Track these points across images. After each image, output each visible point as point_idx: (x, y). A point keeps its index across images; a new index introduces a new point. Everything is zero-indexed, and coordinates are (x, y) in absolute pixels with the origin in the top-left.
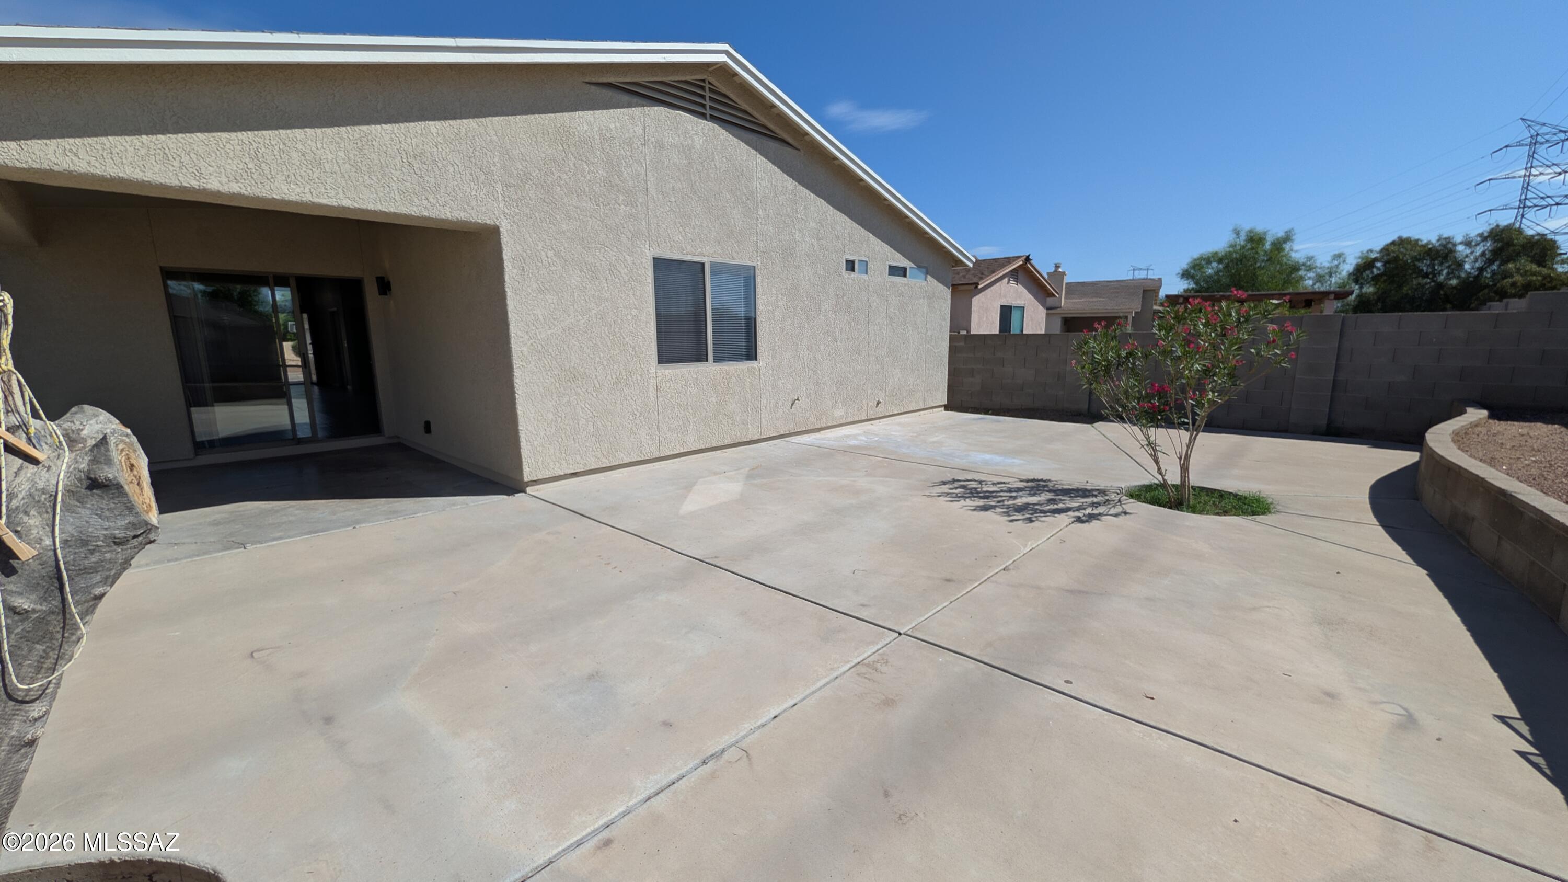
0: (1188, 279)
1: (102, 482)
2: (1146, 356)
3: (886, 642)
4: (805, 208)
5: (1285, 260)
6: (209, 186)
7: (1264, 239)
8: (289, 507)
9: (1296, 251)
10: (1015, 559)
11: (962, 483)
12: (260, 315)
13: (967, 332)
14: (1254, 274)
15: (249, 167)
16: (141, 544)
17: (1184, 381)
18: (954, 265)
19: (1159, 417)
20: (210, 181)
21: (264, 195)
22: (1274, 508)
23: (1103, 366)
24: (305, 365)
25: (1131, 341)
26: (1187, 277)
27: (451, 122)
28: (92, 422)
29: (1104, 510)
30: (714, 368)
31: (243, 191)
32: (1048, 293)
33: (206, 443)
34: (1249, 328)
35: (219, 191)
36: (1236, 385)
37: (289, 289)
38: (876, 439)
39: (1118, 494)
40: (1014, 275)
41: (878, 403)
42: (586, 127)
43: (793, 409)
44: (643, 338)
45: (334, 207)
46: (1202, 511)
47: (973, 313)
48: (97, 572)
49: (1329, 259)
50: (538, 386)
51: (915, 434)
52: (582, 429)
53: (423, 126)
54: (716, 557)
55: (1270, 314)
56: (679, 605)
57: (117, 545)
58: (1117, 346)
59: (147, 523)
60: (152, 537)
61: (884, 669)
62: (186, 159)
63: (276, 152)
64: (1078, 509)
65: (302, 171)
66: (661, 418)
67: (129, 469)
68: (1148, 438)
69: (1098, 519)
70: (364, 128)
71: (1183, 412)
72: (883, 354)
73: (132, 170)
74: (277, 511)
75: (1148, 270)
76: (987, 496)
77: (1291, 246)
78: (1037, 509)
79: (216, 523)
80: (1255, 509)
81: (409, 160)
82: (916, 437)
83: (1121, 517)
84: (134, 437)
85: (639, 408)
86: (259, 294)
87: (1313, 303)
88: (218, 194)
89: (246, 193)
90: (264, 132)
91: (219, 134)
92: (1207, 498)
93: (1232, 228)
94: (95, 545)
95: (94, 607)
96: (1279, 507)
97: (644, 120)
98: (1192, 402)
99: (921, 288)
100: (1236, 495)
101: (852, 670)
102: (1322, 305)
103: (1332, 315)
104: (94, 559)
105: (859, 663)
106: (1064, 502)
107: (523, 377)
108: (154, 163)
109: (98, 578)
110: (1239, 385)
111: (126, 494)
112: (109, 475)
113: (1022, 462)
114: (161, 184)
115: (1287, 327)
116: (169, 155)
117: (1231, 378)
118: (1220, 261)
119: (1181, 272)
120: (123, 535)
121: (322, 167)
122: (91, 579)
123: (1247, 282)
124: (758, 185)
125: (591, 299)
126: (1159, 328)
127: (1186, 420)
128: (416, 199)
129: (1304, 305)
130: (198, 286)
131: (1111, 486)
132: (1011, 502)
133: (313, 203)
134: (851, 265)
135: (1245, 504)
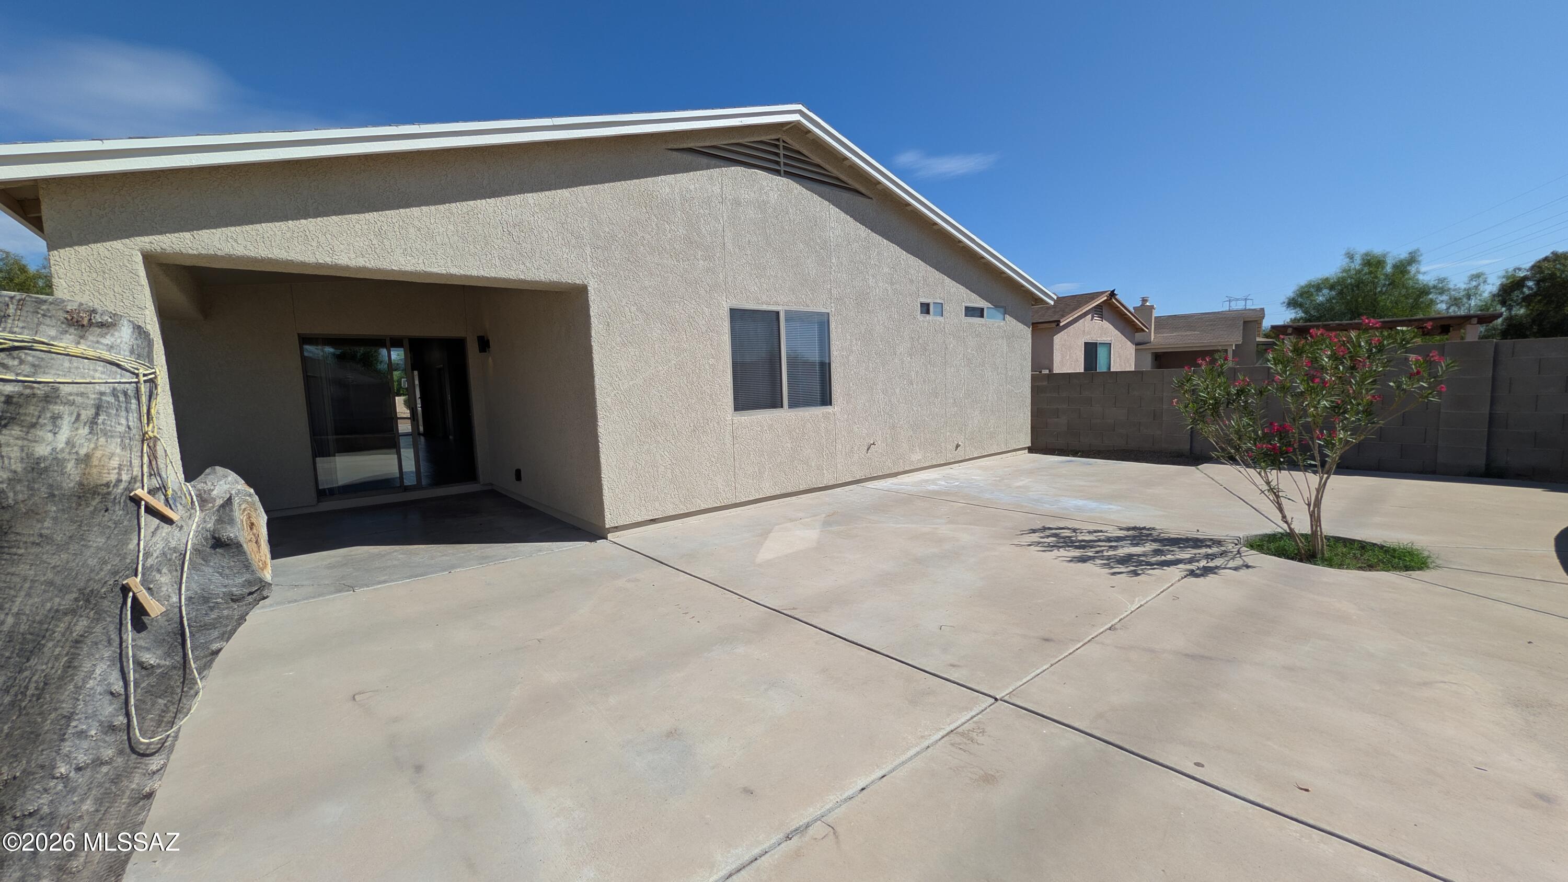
0: (1295, 308)
1: (225, 541)
2: (1261, 393)
3: (981, 709)
4: (879, 254)
5: (1411, 283)
6: (340, 262)
7: (1384, 262)
8: (393, 552)
9: (1424, 273)
10: (1122, 617)
11: (1054, 531)
12: (378, 372)
13: (1050, 371)
14: (1375, 300)
15: (373, 243)
16: (255, 600)
17: (1309, 420)
18: (1033, 303)
19: (1282, 460)
20: (341, 257)
21: (384, 267)
22: (1433, 562)
23: (1210, 404)
24: (413, 417)
25: (1241, 377)
26: (1294, 306)
27: (547, 193)
28: (221, 483)
29: (1221, 562)
30: (789, 414)
31: (368, 265)
32: (1137, 329)
33: (327, 491)
34: (1384, 359)
35: (348, 266)
36: (1374, 423)
37: (402, 349)
38: (957, 483)
39: (1236, 544)
40: (1099, 311)
41: (958, 446)
42: (667, 190)
43: (869, 454)
44: (720, 386)
45: (443, 274)
46: (1341, 565)
47: (1055, 351)
48: (215, 628)
49: (1466, 280)
50: (620, 434)
51: (998, 479)
52: (660, 476)
53: (522, 198)
54: (794, 609)
55: (1409, 343)
56: (758, 659)
57: (235, 602)
58: (1225, 383)
59: (261, 580)
60: (265, 593)
61: (981, 739)
62: (322, 239)
63: (396, 229)
64: (1190, 561)
65: (417, 244)
66: (737, 465)
67: (249, 528)
68: (1268, 483)
69: (1215, 573)
70: (471, 203)
71: (1309, 454)
72: (961, 396)
73: (279, 251)
74: (384, 556)
75: (1246, 300)
76: (1083, 545)
77: (1417, 268)
78: (1143, 561)
79: (330, 567)
80: (1408, 564)
81: (510, 229)
82: (999, 481)
83: (1242, 571)
84: (256, 496)
85: (716, 455)
86: (379, 354)
87: (1451, 329)
88: (347, 268)
89: (370, 266)
90: (387, 212)
91: (350, 216)
92: (1344, 550)
93: (1344, 252)
94: (214, 602)
95: (212, 661)
96: (1439, 562)
97: (722, 180)
98: (1319, 442)
99: (1000, 328)
100: (1382, 547)
101: (945, 739)
102: (1463, 331)
103: (1477, 342)
104: (214, 615)
105: (952, 731)
106: (1172, 553)
107: (606, 426)
108: (297, 244)
109: (216, 634)
110: (1378, 423)
111: (244, 553)
112: (231, 535)
113: (1119, 508)
114: (301, 262)
115: (1432, 356)
116: (309, 237)
117: (1367, 416)
118: (1332, 288)
119: (1286, 301)
120: (240, 592)
121: (434, 240)
122: (209, 635)
123: (1367, 309)
124: (831, 235)
125: (671, 350)
126: (1275, 361)
127: (1313, 462)
128: (514, 264)
129: (1439, 331)
130: (329, 350)
131: (1227, 536)
132: (1111, 553)
133: (425, 272)
134: (925, 309)
135: (1395, 557)
